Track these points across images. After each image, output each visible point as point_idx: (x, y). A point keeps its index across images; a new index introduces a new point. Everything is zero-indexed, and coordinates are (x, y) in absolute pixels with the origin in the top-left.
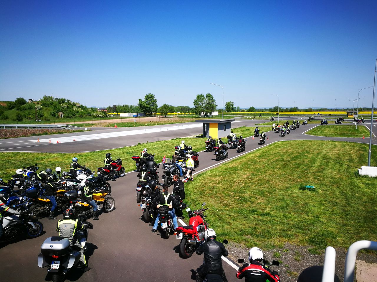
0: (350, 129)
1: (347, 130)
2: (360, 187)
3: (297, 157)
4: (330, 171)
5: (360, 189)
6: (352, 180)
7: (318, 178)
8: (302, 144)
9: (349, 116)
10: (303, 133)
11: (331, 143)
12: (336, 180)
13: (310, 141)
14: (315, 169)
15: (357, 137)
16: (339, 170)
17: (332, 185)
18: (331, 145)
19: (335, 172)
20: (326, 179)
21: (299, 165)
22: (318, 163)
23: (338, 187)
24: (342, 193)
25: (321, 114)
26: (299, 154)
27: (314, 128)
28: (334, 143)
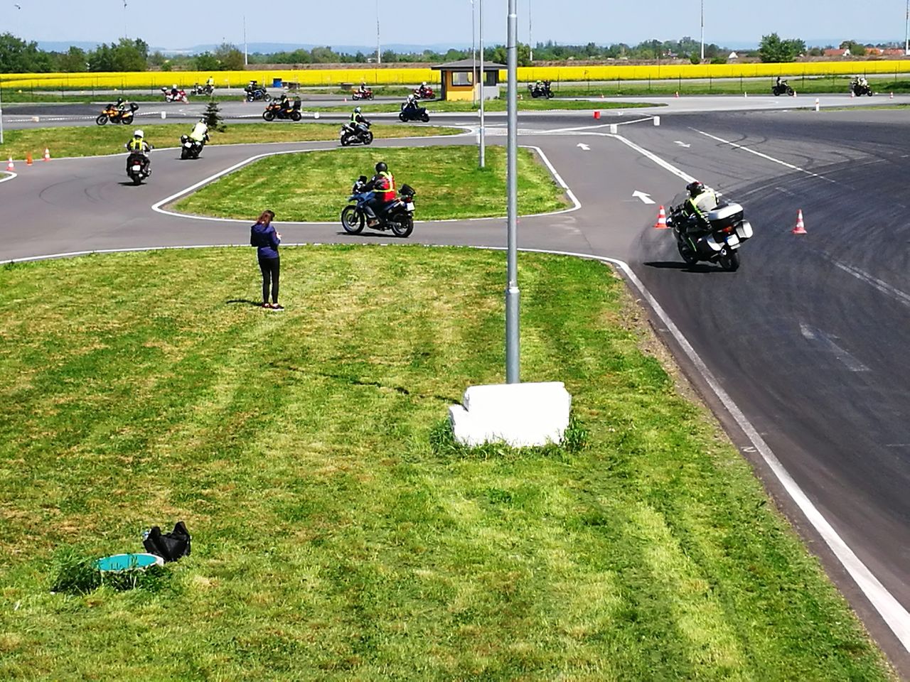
0: (449, 171)
1: (428, 176)
2: (450, 524)
3: (90, 366)
4: (285, 439)
5: (449, 537)
6: (414, 479)
7: (205, 497)
8: (139, 275)
9: (452, 95)
10: (155, 207)
11: (322, 258)
12: (319, 491)
13: (191, 254)
14: (191, 435)
15: (479, 217)
16: (344, 427)
17: (284, 533)
18: (325, 269)
19: (318, 445)
20: (254, 496)
21: (94, 416)
22: (223, 392)
23: (317, 542)
24: (339, 575)
25: (291, 85)
26: (103, 346)
27: (237, 174)
28: (345, 256)
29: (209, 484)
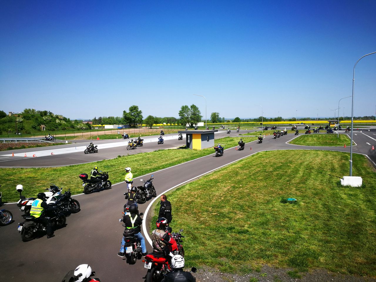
0: (332, 138)
1: (329, 139)
2: (342, 199)
3: (280, 168)
4: (312, 182)
5: (342, 201)
6: (335, 190)
7: (301, 190)
8: (285, 154)
9: (331, 125)
10: (286, 143)
11: (313, 152)
12: (319, 191)
13: (293, 151)
14: (297, 180)
15: (338, 146)
16: (322, 180)
17: (314, 197)
18: (314, 154)
19: (318, 183)
20: (308, 190)
21: (282, 175)
22: (301, 173)
23: (320, 199)
24: (324, 205)
25: (304, 124)
26: (282, 164)
27: (298, 138)
28: (317, 152)
29: (301, 188)
